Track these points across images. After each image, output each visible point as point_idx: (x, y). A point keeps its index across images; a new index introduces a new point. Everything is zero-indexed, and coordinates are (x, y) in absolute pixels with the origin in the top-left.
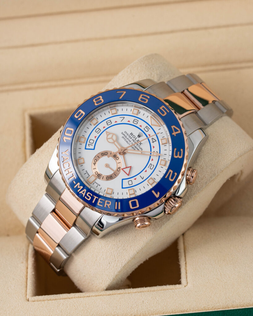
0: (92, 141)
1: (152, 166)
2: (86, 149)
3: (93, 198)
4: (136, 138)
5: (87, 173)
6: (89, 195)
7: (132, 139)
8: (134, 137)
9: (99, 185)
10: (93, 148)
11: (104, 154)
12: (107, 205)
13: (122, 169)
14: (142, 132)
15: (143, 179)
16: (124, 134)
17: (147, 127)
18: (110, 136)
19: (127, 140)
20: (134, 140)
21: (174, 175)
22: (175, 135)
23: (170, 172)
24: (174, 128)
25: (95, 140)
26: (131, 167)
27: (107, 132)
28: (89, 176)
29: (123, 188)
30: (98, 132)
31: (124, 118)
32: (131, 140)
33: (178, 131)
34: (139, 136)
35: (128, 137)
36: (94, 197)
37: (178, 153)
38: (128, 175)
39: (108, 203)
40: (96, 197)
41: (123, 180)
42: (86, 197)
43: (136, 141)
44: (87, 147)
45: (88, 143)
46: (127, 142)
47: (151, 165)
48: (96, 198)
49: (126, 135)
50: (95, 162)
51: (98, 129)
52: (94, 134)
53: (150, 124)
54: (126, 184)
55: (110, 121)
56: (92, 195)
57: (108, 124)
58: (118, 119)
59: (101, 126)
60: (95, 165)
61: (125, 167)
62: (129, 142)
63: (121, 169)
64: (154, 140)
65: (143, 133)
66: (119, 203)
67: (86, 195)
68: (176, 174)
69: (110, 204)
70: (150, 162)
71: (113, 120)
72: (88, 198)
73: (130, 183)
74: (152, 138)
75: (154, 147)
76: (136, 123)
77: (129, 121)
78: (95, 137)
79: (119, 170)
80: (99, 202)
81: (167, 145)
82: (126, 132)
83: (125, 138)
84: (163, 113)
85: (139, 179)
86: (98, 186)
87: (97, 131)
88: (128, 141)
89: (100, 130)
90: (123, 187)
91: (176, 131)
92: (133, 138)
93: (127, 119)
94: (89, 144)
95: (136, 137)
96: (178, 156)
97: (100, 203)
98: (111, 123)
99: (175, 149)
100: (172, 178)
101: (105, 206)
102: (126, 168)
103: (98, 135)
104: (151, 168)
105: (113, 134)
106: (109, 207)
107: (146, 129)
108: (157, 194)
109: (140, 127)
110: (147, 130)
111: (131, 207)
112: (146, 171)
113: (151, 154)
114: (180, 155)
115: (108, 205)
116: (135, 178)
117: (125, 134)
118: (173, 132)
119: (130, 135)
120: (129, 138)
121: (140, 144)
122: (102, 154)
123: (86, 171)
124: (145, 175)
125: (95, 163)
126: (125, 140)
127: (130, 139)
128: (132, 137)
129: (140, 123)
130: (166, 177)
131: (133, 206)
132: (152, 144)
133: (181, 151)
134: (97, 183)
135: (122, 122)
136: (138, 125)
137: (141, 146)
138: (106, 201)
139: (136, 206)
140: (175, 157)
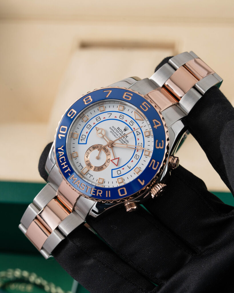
0: (84, 137)
1: (138, 156)
2: (79, 143)
3: (86, 188)
4: (123, 132)
7: (119, 133)
8: (121, 131)
10: (85, 143)
11: (94, 147)
13: (112, 160)
14: (128, 126)
16: (112, 129)
17: (132, 122)
18: (100, 131)
19: (115, 134)
20: (121, 133)
21: (157, 164)
22: (156, 128)
23: (153, 162)
24: (155, 121)
25: (87, 135)
26: (119, 158)
27: (96, 128)
28: (83, 168)
29: (112, 177)
30: (89, 128)
31: (111, 114)
32: (118, 134)
33: (158, 124)
34: (125, 130)
35: (115, 131)
37: (160, 144)
38: (117, 166)
39: (100, 192)
40: (89, 187)
41: (113, 171)
42: (80, 188)
43: (123, 135)
45: (81, 138)
46: (115, 135)
47: (136, 156)
49: (113, 129)
50: (87, 155)
51: (89, 125)
52: (86, 130)
53: (134, 119)
54: (115, 174)
57: (98, 120)
58: (106, 115)
59: (91, 123)
60: (87, 158)
61: (114, 159)
62: (116, 136)
63: (110, 160)
64: (138, 133)
66: (110, 192)
70: (136, 153)
71: (102, 116)
73: (119, 172)
74: (137, 131)
75: (138, 139)
76: (122, 118)
77: (116, 117)
78: (87, 133)
79: (108, 161)
81: (150, 137)
82: (113, 127)
83: (113, 132)
84: (145, 109)
85: (126, 169)
86: (91, 176)
88: (116, 135)
89: (90, 126)
90: (113, 176)
91: (157, 124)
92: (120, 132)
93: (114, 115)
95: (123, 130)
96: (160, 147)
97: (93, 192)
98: (100, 119)
99: (157, 141)
100: (155, 167)
103: (89, 131)
104: (137, 158)
105: (102, 129)
106: (101, 196)
107: (131, 123)
108: (142, 182)
109: (125, 122)
110: (132, 124)
111: (120, 195)
113: (136, 147)
114: (161, 146)
116: (123, 168)
117: (113, 128)
118: (154, 126)
120: (116, 132)
121: (127, 137)
122: (93, 148)
123: (80, 164)
124: (131, 165)
125: (88, 156)
126: (113, 134)
127: (117, 133)
128: (119, 131)
129: (126, 118)
130: (150, 166)
131: (122, 194)
132: (137, 137)
133: (162, 142)
134: (90, 174)
135: (110, 118)
136: (123, 120)
137: (127, 139)
138: (98, 190)
139: (125, 193)
140: (157, 147)
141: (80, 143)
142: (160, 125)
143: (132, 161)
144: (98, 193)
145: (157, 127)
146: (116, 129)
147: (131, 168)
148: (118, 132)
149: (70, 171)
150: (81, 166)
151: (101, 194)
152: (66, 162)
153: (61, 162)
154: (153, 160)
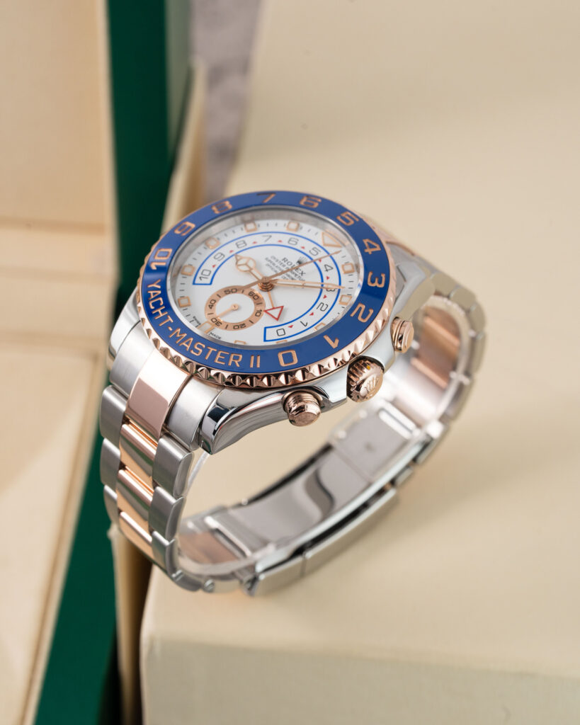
0: (206, 273)
1: (325, 306)
2: (194, 283)
3: (205, 351)
4: (294, 265)
5: (196, 319)
6: (199, 346)
7: (283, 265)
8: (289, 263)
10: (209, 283)
11: (228, 291)
12: (233, 363)
13: (266, 311)
14: (305, 257)
15: (305, 326)
16: (270, 261)
17: (315, 249)
18: (243, 262)
21: (369, 313)
22: (370, 253)
23: (360, 308)
24: (368, 242)
25: (213, 270)
26: (282, 307)
27: (236, 257)
28: (200, 324)
29: (266, 341)
30: (219, 259)
31: (271, 236)
33: (375, 247)
34: (300, 262)
35: (277, 264)
36: (209, 350)
37: (377, 279)
38: (277, 319)
39: (236, 358)
41: (267, 329)
42: (192, 352)
44: (198, 281)
45: (199, 275)
46: (273, 269)
47: (322, 304)
48: (213, 351)
49: (274, 261)
50: (211, 304)
51: (220, 254)
52: (211, 261)
53: (321, 244)
54: (272, 334)
55: (243, 242)
56: (204, 346)
57: (240, 246)
58: (260, 239)
59: (226, 251)
60: (210, 308)
61: (271, 308)
63: (262, 312)
64: (328, 268)
65: (308, 258)
66: (259, 358)
67: (192, 348)
68: (371, 311)
69: (240, 360)
70: (321, 300)
71: (249, 240)
72: (197, 352)
73: (281, 332)
74: (325, 265)
75: (328, 277)
76: (295, 243)
77: (280, 241)
78: (214, 266)
79: (258, 314)
80: (218, 356)
81: (355, 274)
82: (273, 257)
83: (272, 265)
84: (348, 222)
85: (298, 327)
87: (217, 257)
88: (276, 268)
89: (223, 256)
90: (267, 339)
91: (371, 246)
92: (287, 265)
93: (275, 239)
94: (200, 277)
95: (294, 263)
96: (376, 284)
97: (220, 360)
98: (244, 245)
99: (370, 274)
100: (364, 317)
101: (230, 364)
102: (274, 308)
103: (218, 264)
104: (323, 309)
105: (249, 259)
106: (238, 365)
107: (312, 251)
108: (334, 342)
109: (301, 250)
110: (315, 253)
111: (283, 365)
112: (312, 314)
113: (322, 285)
114: (380, 283)
115: (236, 362)
116: (290, 325)
117: (272, 260)
118: (366, 249)
119: (283, 262)
120: (280, 265)
121: (302, 273)
122: (225, 291)
123: (194, 317)
124: (310, 320)
125: (212, 306)
128: (285, 264)
129: (302, 242)
130: (352, 315)
131: (286, 362)
132: (325, 274)
133: (382, 278)
134: (215, 335)
135: (267, 243)
136: (298, 247)
137: (304, 277)
138: (233, 355)
139: (292, 361)
140: (370, 284)
141: (196, 283)
142: (377, 248)
144: (231, 360)
145: (372, 252)
146: (280, 260)
147: (308, 326)
149: (172, 321)
150: (195, 321)
151: (239, 363)
152: (164, 307)
153: (152, 308)
154: (360, 305)
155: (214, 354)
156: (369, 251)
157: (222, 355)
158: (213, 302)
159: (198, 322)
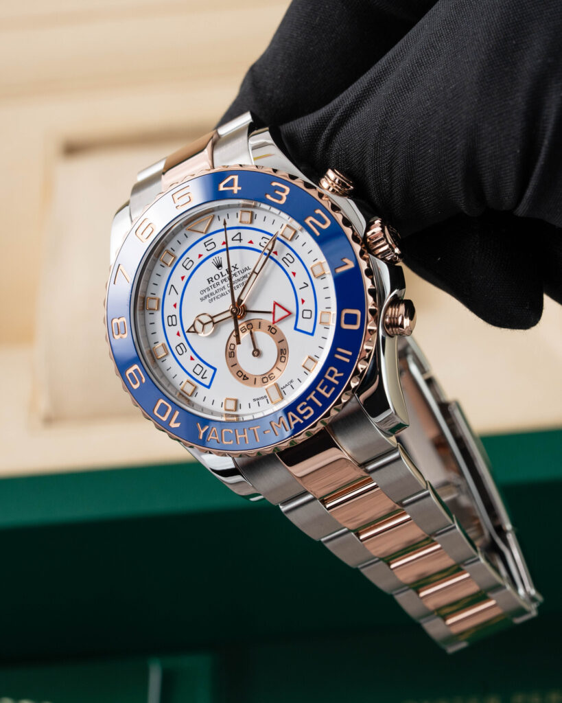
0: (198, 370)
1: (288, 257)
2: (209, 387)
3: (311, 403)
4: (221, 273)
5: (258, 399)
6: (302, 408)
7: (220, 283)
8: (217, 277)
9: (291, 381)
10: (213, 371)
11: (231, 354)
12: (336, 378)
13: (274, 323)
14: (214, 257)
15: (307, 286)
16: (206, 297)
17: (206, 244)
18: (199, 326)
19: (220, 293)
20: (223, 278)
21: (319, 214)
22: (240, 188)
23: (311, 222)
24: (224, 186)
25: (197, 361)
26: (276, 304)
27: (188, 331)
28: (265, 397)
29: (312, 334)
30: (184, 350)
31: (172, 286)
32: (221, 286)
33: (233, 180)
34: (219, 266)
35: (213, 290)
36: (311, 399)
37: (277, 192)
38: (290, 314)
39: (332, 374)
40: (312, 396)
41: (298, 327)
42: (306, 418)
43: (227, 275)
44: (207, 382)
45: (199, 378)
46: (222, 295)
47: (285, 260)
48: (314, 395)
49: (207, 293)
50: (243, 377)
51: (178, 348)
52: (184, 359)
53: (203, 235)
54: (306, 325)
55: (170, 318)
56: (305, 403)
57: (174, 323)
58: (172, 299)
59: (175, 341)
60: (248, 379)
61: (272, 315)
62: (224, 291)
63: (273, 326)
64: (238, 237)
65: (216, 256)
66: (340, 350)
67: (301, 416)
68: (318, 211)
69: (336, 370)
70: (279, 258)
71: (169, 310)
72: (308, 412)
73: (307, 314)
74: (233, 240)
75: (251, 242)
76: (191, 263)
77: (183, 278)
78: (192, 359)
79: (273, 331)
80: (323, 392)
81: (256, 211)
82: (202, 292)
83: (213, 297)
85: (306, 294)
86: (292, 384)
87: (181, 352)
88: (222, 292)
89: (181, 345)
90: (311, 331)
91: (231, 184)
92: (219, 281)
93: (176, 281)
94: (202, 378)
95: (218, 272)
96: (284, 195)
97: (327, 391)
98: (174, 318)
99: (268, 197)
100: (324, 222)
101: (337, 382)
102: (274, 313)
103: (190, 353)
104: (291, 260)
105: (197, 319)
106: (342, 374)
107: (209, 247)
108: (346, 264)
109: (202, 258)
110: (213, 245)
111: (356, 327)
114: (283, 191)
115: (336, 375)
116: (300, 302)
117: (205, 294)
118: (233, 191)
119: (212, 283)
120: (216, 289)
121: (235, 268)
122: (230, 357)
123: (254, 400)
124: (301, 278)
125: (245, 376)
126: (217, 298)
127: (219, 287)
128: (215, 282)
129: (193, 255)
130: (318, 234)
131: (355, 323)
132: (245, 243)
133: (276, 186)
134: (286, 385)
135: (180, 293)
136: (197, 262)
137: (240, 268)
138: (327, 376)
139: (356, 316)
140: (282, 202)
141: (208, 384)
142: (236, 178)
143: (294, 274)
144: (332, 379)
145: (239, 186)
146: (209, 285)
147: (309, 282)
148: (218, 284)
149: (260, 426)
150: (260, 401)
151: (338, 373)
153: (232, 442)
154: (307, 221)
155: (318, 395)
156: (236, 189)
157: (322, 387)
158: (240, 374)
159: (262, 398)
